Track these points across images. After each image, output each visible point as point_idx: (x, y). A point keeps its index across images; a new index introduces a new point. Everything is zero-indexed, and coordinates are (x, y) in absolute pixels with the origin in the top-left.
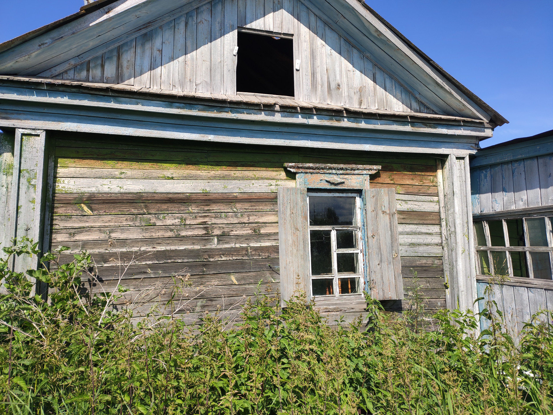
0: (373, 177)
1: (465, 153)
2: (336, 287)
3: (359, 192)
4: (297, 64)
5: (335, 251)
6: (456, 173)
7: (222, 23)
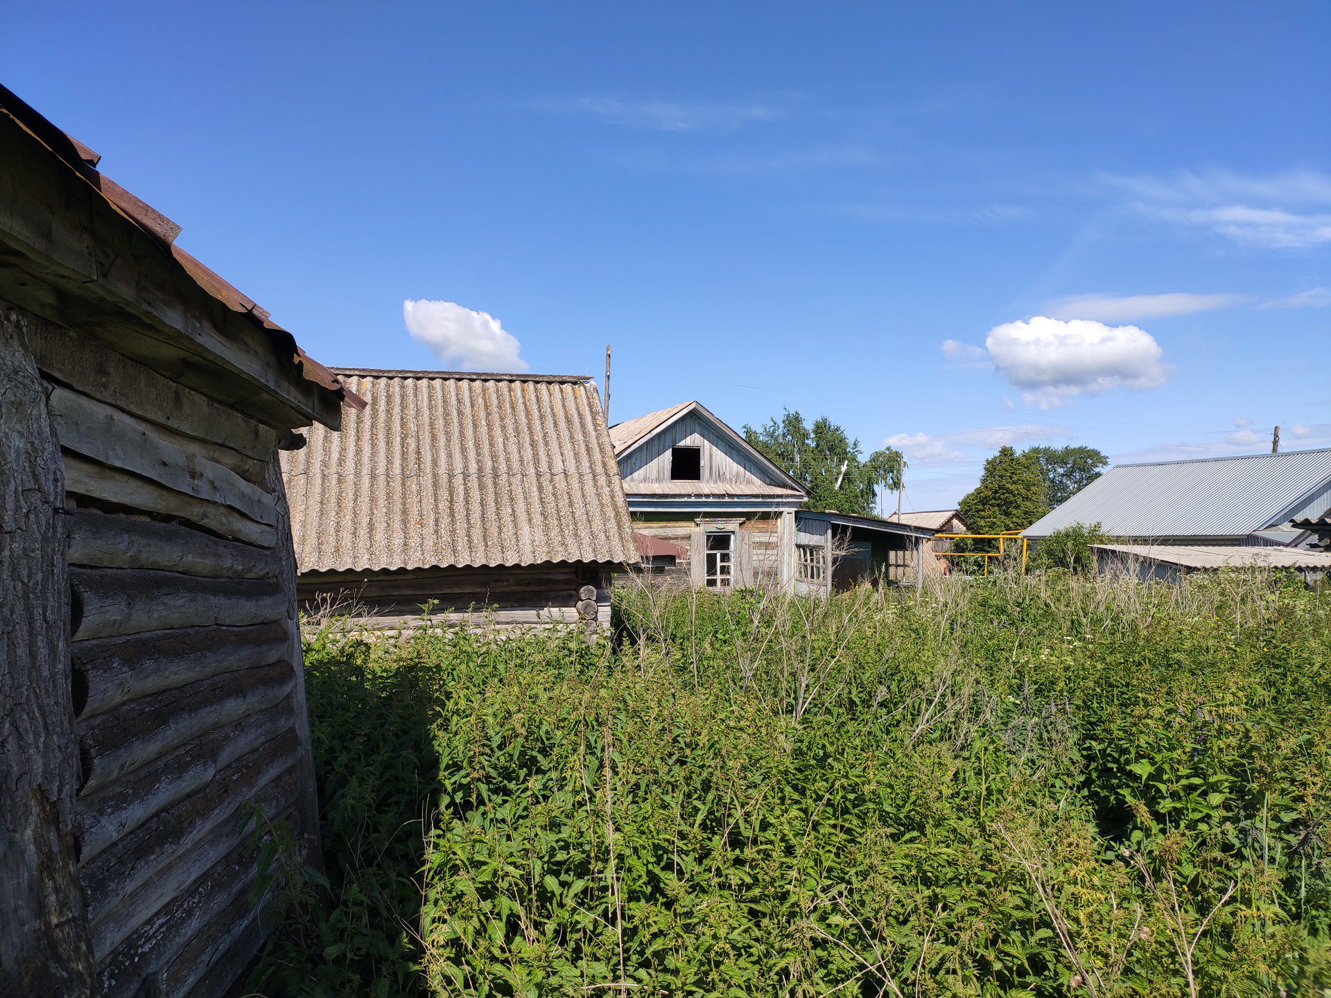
0: (741, 524)
1: (793, 510)
2: (719, 583)
3: (733, 532)
4: (702, 463)
5: (719, 564)
6: (787, 521)
7: (664, 445)
